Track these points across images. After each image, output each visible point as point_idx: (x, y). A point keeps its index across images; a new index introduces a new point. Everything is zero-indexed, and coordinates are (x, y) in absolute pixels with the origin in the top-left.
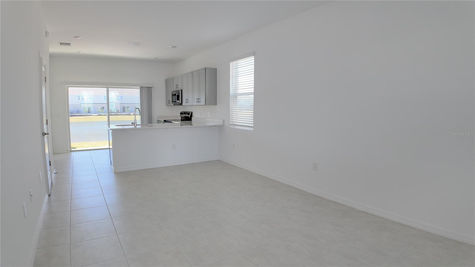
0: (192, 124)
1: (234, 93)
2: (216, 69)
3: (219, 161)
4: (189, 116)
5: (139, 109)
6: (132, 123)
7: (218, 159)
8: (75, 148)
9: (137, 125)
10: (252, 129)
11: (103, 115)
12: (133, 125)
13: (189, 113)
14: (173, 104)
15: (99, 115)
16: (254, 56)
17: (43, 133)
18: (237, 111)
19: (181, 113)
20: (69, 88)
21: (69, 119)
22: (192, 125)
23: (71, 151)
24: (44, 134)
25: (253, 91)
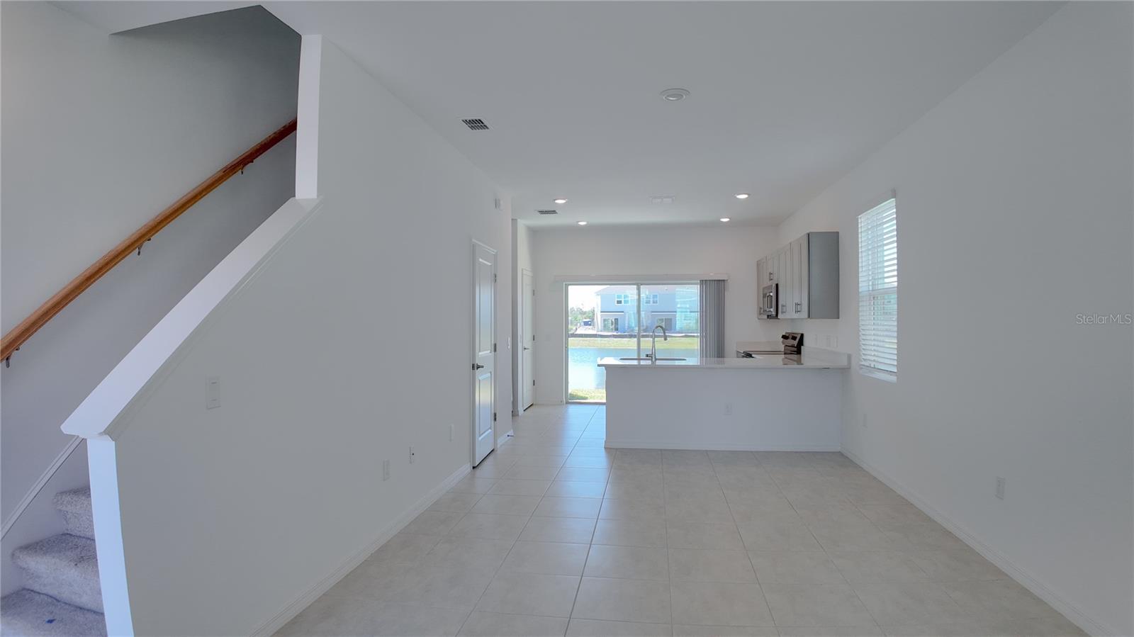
0: (802, 362)
1: (871, 288)
2: (838, 233)
3: (841, 454)
4: (795, 343)
5: (661, 327)
6: (647, 356)
7: (839, 449)
8: (586, 398)
9: (656, 359)
10: (893, 379)
11: (694, 336)
12: (649, 359)
13: (795, 335)
14: (766, 317)
15: (686, 336)
16: (894, 196)
17: (473, 365)
18: (879, 333)
19: (784, 337)
20: (570, 287)
21: (567, 343)
22: (802, 364)
23: (567, 403)
24: (475, 367)
25: (896, 284)
